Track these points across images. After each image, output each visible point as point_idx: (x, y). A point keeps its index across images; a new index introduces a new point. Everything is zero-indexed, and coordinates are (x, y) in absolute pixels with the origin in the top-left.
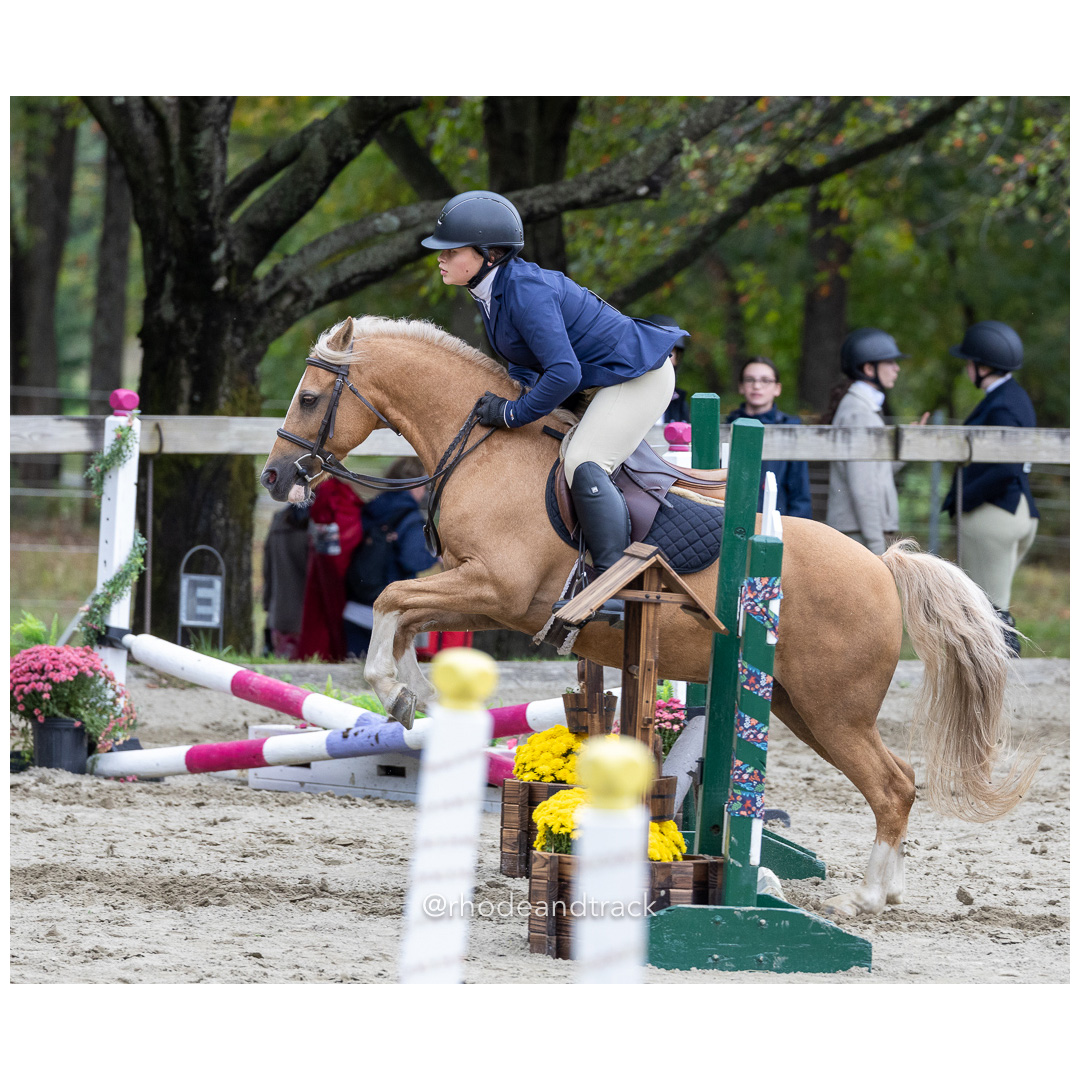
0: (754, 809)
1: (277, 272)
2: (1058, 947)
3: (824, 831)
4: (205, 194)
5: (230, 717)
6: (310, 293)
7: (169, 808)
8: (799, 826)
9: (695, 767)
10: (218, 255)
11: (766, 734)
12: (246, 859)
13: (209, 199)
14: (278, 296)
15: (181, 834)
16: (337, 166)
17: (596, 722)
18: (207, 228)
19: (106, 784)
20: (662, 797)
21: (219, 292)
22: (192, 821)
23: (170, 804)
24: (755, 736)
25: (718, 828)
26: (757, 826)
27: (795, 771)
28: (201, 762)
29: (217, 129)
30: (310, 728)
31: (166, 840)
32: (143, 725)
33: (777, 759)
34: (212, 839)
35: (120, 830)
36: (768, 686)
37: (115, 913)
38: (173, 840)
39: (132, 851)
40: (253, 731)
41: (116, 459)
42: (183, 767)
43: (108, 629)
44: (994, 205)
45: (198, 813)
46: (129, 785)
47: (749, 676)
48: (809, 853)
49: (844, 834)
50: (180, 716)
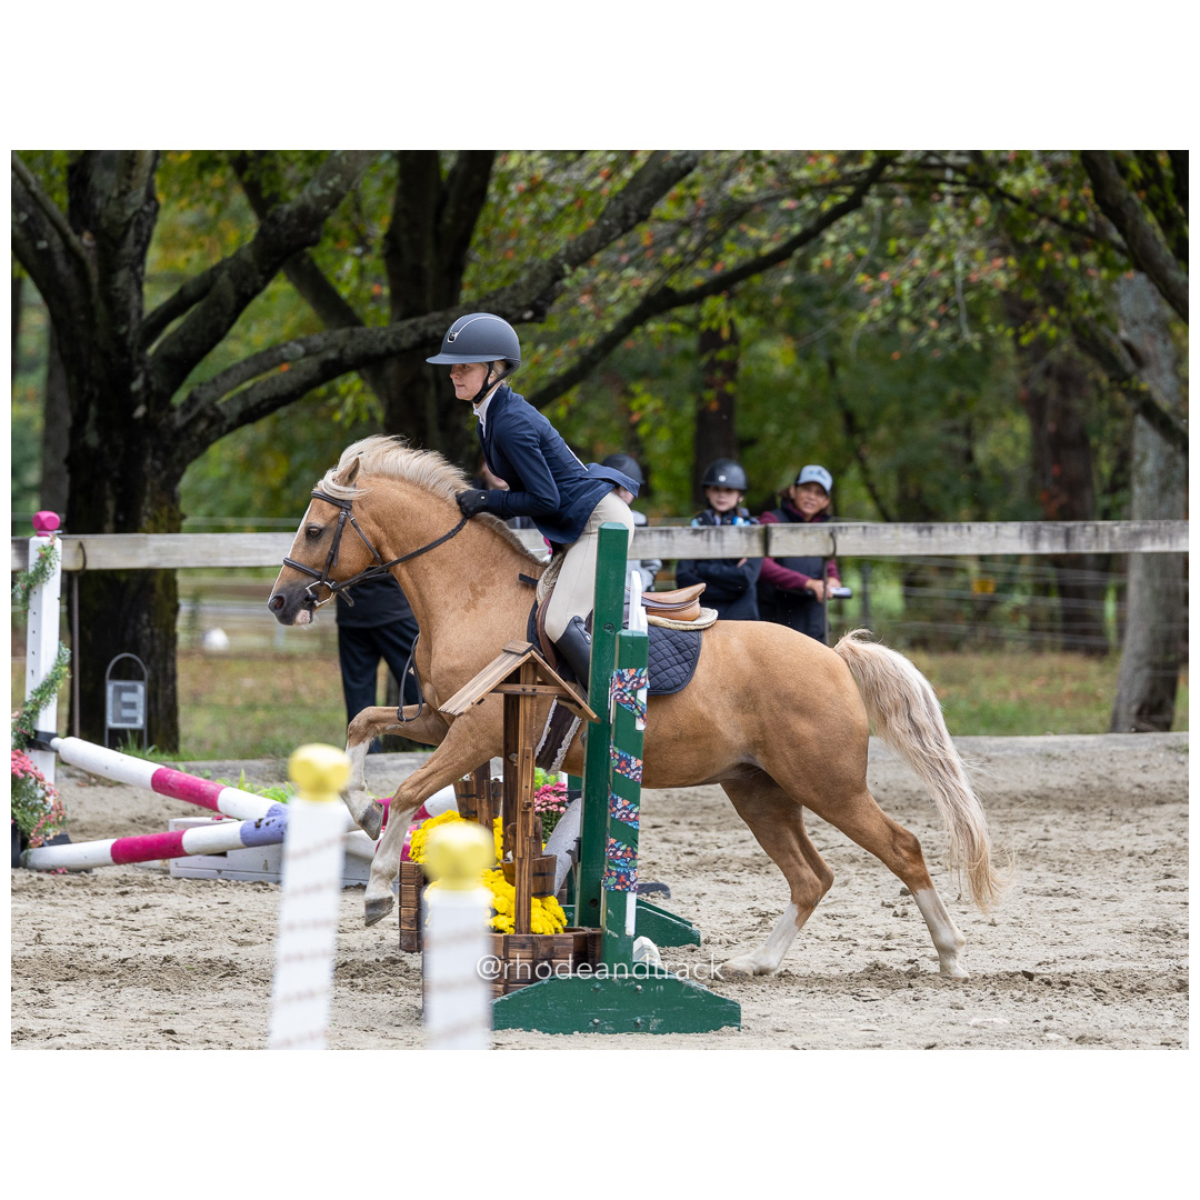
0: (628, 883)
1: (192, 399)
2: (914, 1002)
3: (702, 901)
4: (123, 329)
5: (155, 812)
6: (223, 418)
7: (95, 898)
8: (680, 897)
9: (572, 846)
10: (136, 385)
11: (637, 814)
12: (164, 943)
13: (127, 333)
14: (193, 422)
15: (105, 921)
16: (244, 299)
17: (485, 807)
18: (126, 360)
19: (35, 875)
20: (543, 874)
21: (139, 419)
22: (116, 909)
23: (96, 894)
24: (627, 816)
25: (596, 902)
26: (631, 899)
27: (677, 846)
28: (125, 853)
29: (133, 268)
30: (225, 820)
31: (91, 927)
32: (74, 821)
33: (661, 836)
34: (133, 925)
35: (49, 919)
36: (638, 768)
37: (40, 996)
38: (98, 927)
39: (59, 938)
40: (174, 824)
41: (40, 576)
42: (109, 859)
43: (37, 732)
44: (864, 318)
45: (121, 901)
46: (60, 877)
47: (620, 760)
48: (684, 922)
49: (720, 903)
50: (108, 811)
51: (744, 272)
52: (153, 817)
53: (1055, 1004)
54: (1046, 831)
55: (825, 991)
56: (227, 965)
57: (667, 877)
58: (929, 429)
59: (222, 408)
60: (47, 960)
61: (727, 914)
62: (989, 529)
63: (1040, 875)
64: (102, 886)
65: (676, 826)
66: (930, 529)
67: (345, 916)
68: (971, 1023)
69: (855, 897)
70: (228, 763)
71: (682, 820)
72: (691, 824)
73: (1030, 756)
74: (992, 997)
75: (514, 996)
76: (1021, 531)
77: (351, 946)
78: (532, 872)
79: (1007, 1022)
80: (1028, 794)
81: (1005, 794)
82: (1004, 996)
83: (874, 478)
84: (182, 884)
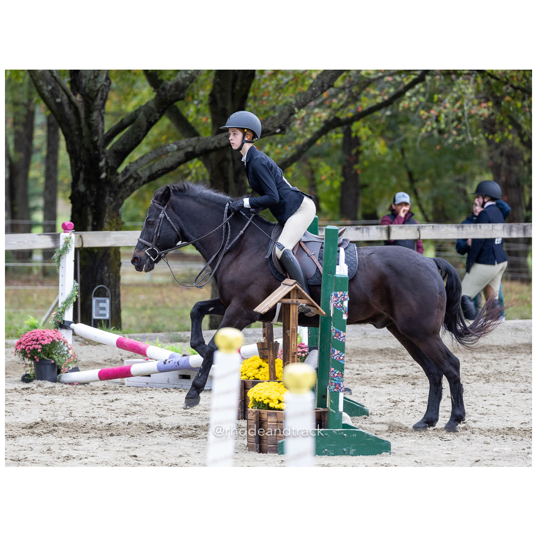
0: (340, 388)
1: (127, 170)
2: (467, 441)
3: (366, 396)
4: (96, 138)
5: (115, 356)
6: (141, 178)
8: (356, 394)
10: (102, 164)
11: (344, 357)
12: (127, 416)
14: (127, 180)
15: (99, 406)
16: (151, 125)
17: (271, 354)
18: (97, 152)
19: (65, 386)
21: (103, 179)
22: (103, 401)
23: (93, 394)
24: (339, 358)
25: (325, 397)
26: (341, 396)
28: (105, 376)
29: (100, 111)
30: (150, 360)
31: (93, 409)
34: (112, 408)
36: (343, 336)
38: (96, 409)
39: (79, 415)
40: (127, 362)
41: (65, 251)
42: (97, 378)
43: (64, 321)
44: (424, 130)
45: (105, 397)
46: (76, 386)
47: (336, 333)
48: (361, 405)
49: (375, 397)
50: (94, 356)
51: (372, 110)
54: (518, 363)
57: (349, 385)
58: (448, 180)
59: (140, 174)
60: (75, 424)
61: (378, 401)
64: (95, 390)
65: (350, 361)
67: (206, 404)
68: (494, 450)
72: (357, 360)
73: (508, 329)
74: (502, 438)
76: (504, 227)
79: (510, 450)
82: (508, 438)
83: (422, 202)
84: (131, 389)
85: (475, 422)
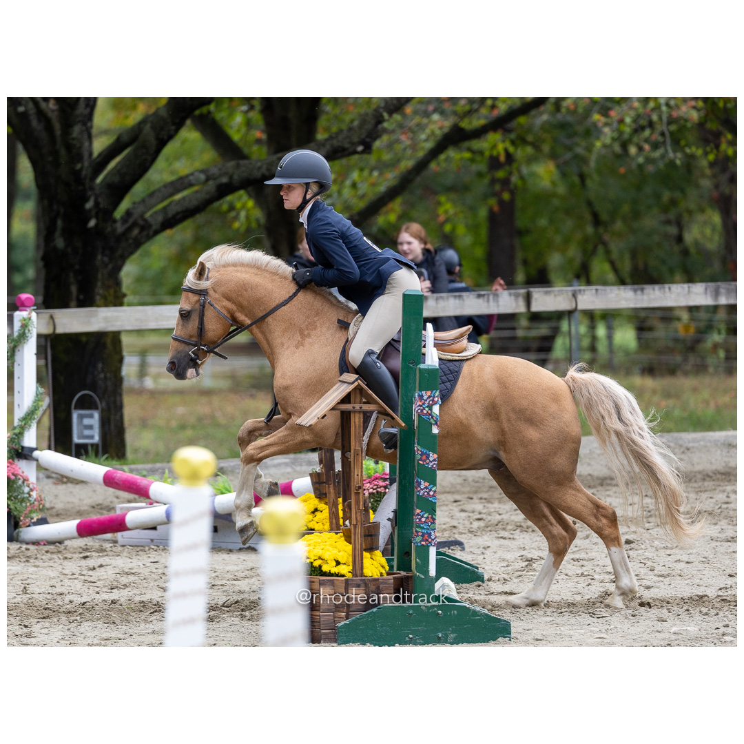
0: (430, 540)
1: (128, 213)
2: (632, 618)
3: (488, 552)
4: (79, 166)
5: (109, 500)
6: (150, 226)
7: (65, 561)
8: (471, 550)
9: (391, 515)
10: (89, 205)
11: (435, 492)
12: (112, 591)
13: (81, 169)
14: (130, 229)
15: (72, 577)
16: (162, 144)
17: (332, 490)
18: (81, 188)
19: (24, 546)
20: (371, 536)
21: (91, 228)
22: (79, 568)
23: (66, 558)
24: (428, 493)
25: (408, 554)
26: (433, 551)
27: (471, 514)
28: (86, 530)
29: (84, 124)
30: (155, 504)
31: (61, 581)
32: (52, 508)
33: (460, 507)
34: (91, 579)
35: (33, 576)
36: (434, 460)
37: (25, 630)
38: (67, 581)
39: (39, 590)
40: (120, 508)
41: (22, 339)
42: (75, 534)
43: (23, 448)
44: (598, 144)
45: (84, 563)
46: (41, 547)
47: (421, 455)
48: (473, 566)
49: (500, 553)
50: (76, 501)
51: (512, 115)
52: (107, 504)
53: (730, 616)
54: (728, 497)
55: (571, 612)
56: (155, 605)
57: (463, 536)
58: (651, 221)
59: (150, 219)
60: (30, 605)
61: (504, 560)
62: (683, 288)
63: (723, 527)
64: (71, 553)
65: (470, 501)
66: (642, 290)
67: (238, 569)
68: (672, 631)
69: (594, 546)
70: (158, 465)
71: (475, 497)
72: (481, 499)
73: (717, 445)
74: (687, 613)
75: (353, 621)
76: (706, 289)
77: (242, 589)
78: (363, 534)
79: (696, 629)
80: (716, 472)
81: (700, 472)
82: (695, 612)
83: (615, 256)
84: (127, 550)
85: (648, 588)
